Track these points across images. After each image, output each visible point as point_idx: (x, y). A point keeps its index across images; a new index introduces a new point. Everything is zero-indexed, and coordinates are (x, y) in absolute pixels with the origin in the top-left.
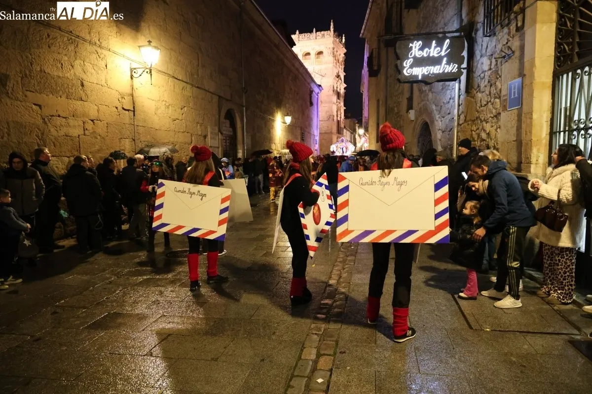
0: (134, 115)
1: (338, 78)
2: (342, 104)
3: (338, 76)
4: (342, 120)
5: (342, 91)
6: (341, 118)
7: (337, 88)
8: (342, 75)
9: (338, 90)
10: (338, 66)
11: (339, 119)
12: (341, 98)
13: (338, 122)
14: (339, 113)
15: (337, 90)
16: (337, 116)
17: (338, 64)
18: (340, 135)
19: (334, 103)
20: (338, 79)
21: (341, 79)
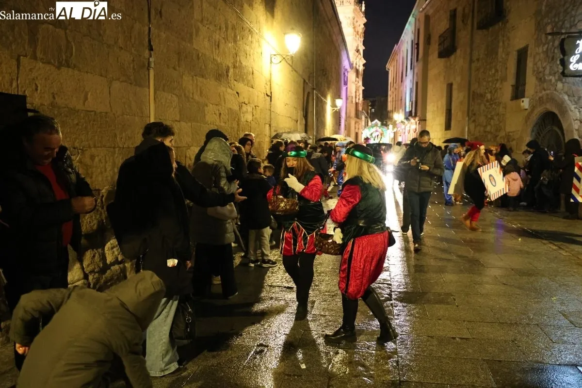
0: (271, 101)
1: (357, 52)
2: (361, 83)
3: (358, 51)
4: (360, 102)
5: (361, 68)
6: (359, 99)
7: (356, 64)
8: (362, 48)
9: (358, 67)
10: (357, 39)
11: (357, 101)
12: (360, 76)
13: (357, 104)
14: (358, 94)
15: (356, 67)
16: (356, 98)
17: (357, 36)
18: (358, 120)
19: (353, 82)
20: (357, 54)
21: (360, 54)
